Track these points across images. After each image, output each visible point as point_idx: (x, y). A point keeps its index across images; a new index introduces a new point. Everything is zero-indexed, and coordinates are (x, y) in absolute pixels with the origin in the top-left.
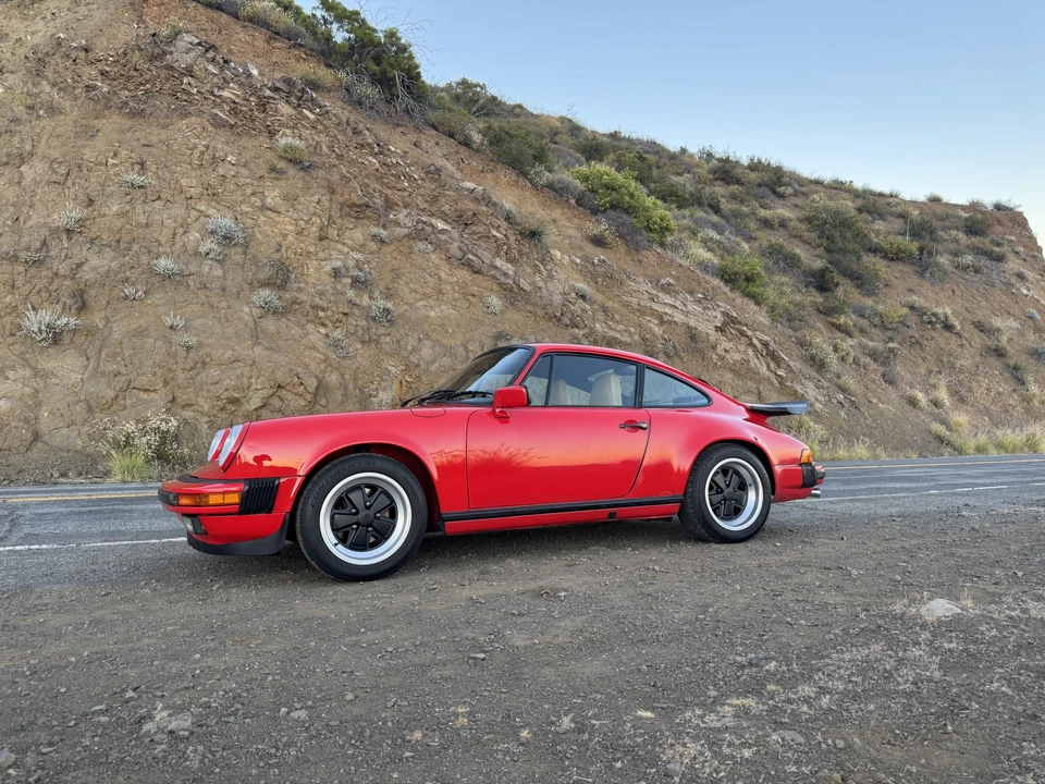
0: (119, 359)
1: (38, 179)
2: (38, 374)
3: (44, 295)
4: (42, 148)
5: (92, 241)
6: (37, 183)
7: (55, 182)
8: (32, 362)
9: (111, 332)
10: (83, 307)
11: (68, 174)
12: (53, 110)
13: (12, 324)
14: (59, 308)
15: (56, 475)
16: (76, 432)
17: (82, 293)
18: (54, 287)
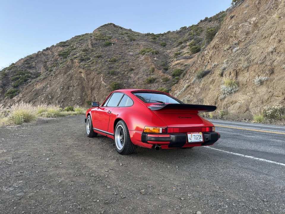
0: (272, 88)
2: (255, 93)
3: (261, 72)
5: (278, 53)
7: (274, 38)
8: (255, 90)
10: (272, 73)
14: (265, 75)
15: (243, 119)
16: (257, 109)
17: (273, 69)
18: (265, 69)
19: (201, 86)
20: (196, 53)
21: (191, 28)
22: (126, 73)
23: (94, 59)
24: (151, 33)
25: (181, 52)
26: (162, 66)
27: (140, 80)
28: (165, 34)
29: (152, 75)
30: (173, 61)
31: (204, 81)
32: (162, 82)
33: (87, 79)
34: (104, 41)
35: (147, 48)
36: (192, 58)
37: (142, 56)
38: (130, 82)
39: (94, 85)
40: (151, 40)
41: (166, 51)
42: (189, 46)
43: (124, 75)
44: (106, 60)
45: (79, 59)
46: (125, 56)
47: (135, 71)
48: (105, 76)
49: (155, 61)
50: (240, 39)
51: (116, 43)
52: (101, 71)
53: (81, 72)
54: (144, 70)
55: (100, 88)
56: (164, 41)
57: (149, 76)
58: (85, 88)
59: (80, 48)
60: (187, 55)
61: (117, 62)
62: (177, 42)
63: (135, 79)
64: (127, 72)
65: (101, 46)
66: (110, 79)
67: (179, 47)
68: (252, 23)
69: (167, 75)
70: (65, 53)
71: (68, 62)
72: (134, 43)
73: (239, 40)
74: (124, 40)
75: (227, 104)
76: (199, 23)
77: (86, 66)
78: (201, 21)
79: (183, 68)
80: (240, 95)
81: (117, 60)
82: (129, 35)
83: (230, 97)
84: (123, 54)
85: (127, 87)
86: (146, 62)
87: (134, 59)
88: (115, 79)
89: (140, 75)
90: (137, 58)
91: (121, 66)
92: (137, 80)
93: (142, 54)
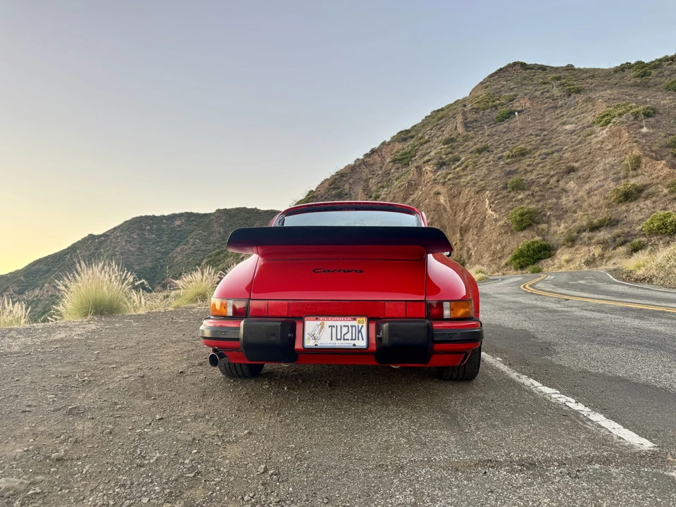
22: (553, 181)
23: (469, 158)
24: (633, 62)
26: (668, 146)
27: (595, 195)
29: (633, 177)
32: (665, 196)
33: (451, 207)
34: (496, 109)
35: (619, 105)
37: (603, 130)
38: (563, 203)
39: (467, 219)
40: (632, 81)
43: (548, 186)
44: (499, 155)
45: (435, 164)
46: (552, 138)
47: (580, 173)
48: (496, 195)
49: (645, 135)
51: (526, 109)
52: (484, 185)
53: (438, 193)
54: (607, 166)
55: (482, 226)
57: (622, 181)
58: (447, 230)
59: (438, 137)
61: (527, 156)
63: (580, 194)
64: (555, 179)
65: (489, 124)
66: (509, 201)
70: (406, 154)
71: (411, 175)
72: (577, 100)
74: (550, 98)
77: (450, 176)
81: (530, 150)
84: (545, 133)
85: (556, 219)
86: (614, 143)
87: (576, 140)
88: (521, 199)
89: (593, 183)
90: (587, 138)
91: (540, 163)
92: (585, 197)
93: (601, 123)
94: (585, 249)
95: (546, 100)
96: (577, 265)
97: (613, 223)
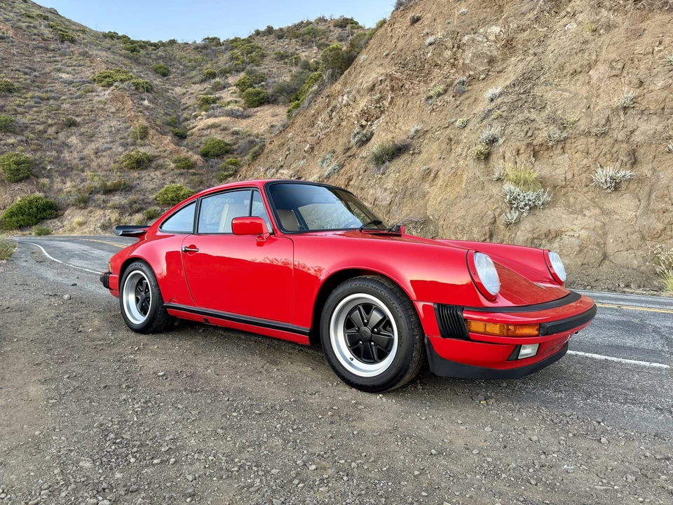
0: (667, 199)
1: (601, 77)
2: (604, 212)
3: (608, 156)
4: (603, 55)
5: (642, 112)
6: (600, 80)
7: (614, 76)
8: (599, 204)
9: (658, 179)
10: (635, 163)
11: (624, 67)
12: (609, 27)
13: (587, 178)
14: (618, 164)
15: (622, 285)
16: (633, 255)
17: (634, 151)
18: (614, 150)
19: (389, 185)
20: (258, 106)
21: (234, 44)
22: (51, 131)
24: (120, 34)
25: (218, 99)
26: (169, 124)
27: (104, 157)
28: (163, 45)
29: (141, 146)
30: (196, 116)
31: (399, 172)
32: (172, 170)
35: (119, 71)
36: (248, 117)
37: (105, 90)
38: (67, 158)
40: (124, 52)
41: (172, 90)
42: (237, 85)
43: (46, 136)
46: (45, 82)
47: (83, 130)
49: (147, 108)
50: (471, 73)
51: (8, 38)
54: (113, 129)
56: (162, 63)
57: (132, 148)
60: (236, 108)
61: (15, 94)
62: (200, 70)
64: (54, 129)
67: (207, 85)
68: (492, 38)
69: (188, 152)
72: (72, 49)
73: (470, 76)
74: (39, 35)
75: (534, 238)
76: (250, 37)
78: (258, 33)
79: (228, 139)
80: (564, 216)
81: (18, 88)
82: (52, 23)
83: (532, 219)
84: (36, 73)
85: (60, 175)
86: (117, 107)
87: (76, 92)
88: (13, 144)
89: (98, 144)
90: (88, 94)
91: (33, 107)
92: (93, 156)
93: (103, 83)
94: (99, 212)
95: (34, 37)
96: (92, 229)
97: (127, 189)
